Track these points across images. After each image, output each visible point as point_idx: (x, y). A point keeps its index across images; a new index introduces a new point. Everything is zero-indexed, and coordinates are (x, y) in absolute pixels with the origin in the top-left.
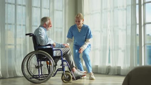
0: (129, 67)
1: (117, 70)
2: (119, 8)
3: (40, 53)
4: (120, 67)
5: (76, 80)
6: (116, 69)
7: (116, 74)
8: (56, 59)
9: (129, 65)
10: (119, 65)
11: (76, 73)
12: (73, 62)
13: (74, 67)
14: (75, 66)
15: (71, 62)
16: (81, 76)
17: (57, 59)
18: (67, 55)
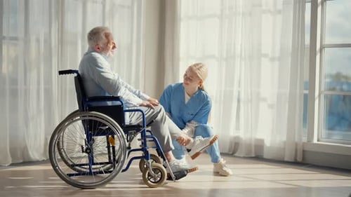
0: (285, 143)
1: (256, 146)
2: (264, 8)
3: (93, 118)
4: (262, 141)
5: (176, 179)
6: (253, 144)
7: (253, 155)
8: (130, 132)
9: (284, 138)
10: (259, 136)
11: (176, 164)
12: (168, 138)
13: (171, 149)
14: (173, 148)
15: (164, 138)
16: (187, 171)
17: (133, 131)
18: (157, 121)
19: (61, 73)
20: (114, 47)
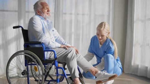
13: (76, 77)
19: (14, 28)
20: (48, 11)
